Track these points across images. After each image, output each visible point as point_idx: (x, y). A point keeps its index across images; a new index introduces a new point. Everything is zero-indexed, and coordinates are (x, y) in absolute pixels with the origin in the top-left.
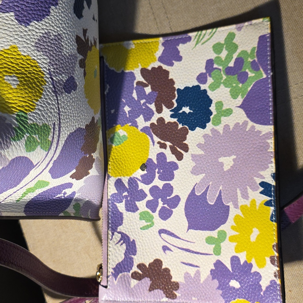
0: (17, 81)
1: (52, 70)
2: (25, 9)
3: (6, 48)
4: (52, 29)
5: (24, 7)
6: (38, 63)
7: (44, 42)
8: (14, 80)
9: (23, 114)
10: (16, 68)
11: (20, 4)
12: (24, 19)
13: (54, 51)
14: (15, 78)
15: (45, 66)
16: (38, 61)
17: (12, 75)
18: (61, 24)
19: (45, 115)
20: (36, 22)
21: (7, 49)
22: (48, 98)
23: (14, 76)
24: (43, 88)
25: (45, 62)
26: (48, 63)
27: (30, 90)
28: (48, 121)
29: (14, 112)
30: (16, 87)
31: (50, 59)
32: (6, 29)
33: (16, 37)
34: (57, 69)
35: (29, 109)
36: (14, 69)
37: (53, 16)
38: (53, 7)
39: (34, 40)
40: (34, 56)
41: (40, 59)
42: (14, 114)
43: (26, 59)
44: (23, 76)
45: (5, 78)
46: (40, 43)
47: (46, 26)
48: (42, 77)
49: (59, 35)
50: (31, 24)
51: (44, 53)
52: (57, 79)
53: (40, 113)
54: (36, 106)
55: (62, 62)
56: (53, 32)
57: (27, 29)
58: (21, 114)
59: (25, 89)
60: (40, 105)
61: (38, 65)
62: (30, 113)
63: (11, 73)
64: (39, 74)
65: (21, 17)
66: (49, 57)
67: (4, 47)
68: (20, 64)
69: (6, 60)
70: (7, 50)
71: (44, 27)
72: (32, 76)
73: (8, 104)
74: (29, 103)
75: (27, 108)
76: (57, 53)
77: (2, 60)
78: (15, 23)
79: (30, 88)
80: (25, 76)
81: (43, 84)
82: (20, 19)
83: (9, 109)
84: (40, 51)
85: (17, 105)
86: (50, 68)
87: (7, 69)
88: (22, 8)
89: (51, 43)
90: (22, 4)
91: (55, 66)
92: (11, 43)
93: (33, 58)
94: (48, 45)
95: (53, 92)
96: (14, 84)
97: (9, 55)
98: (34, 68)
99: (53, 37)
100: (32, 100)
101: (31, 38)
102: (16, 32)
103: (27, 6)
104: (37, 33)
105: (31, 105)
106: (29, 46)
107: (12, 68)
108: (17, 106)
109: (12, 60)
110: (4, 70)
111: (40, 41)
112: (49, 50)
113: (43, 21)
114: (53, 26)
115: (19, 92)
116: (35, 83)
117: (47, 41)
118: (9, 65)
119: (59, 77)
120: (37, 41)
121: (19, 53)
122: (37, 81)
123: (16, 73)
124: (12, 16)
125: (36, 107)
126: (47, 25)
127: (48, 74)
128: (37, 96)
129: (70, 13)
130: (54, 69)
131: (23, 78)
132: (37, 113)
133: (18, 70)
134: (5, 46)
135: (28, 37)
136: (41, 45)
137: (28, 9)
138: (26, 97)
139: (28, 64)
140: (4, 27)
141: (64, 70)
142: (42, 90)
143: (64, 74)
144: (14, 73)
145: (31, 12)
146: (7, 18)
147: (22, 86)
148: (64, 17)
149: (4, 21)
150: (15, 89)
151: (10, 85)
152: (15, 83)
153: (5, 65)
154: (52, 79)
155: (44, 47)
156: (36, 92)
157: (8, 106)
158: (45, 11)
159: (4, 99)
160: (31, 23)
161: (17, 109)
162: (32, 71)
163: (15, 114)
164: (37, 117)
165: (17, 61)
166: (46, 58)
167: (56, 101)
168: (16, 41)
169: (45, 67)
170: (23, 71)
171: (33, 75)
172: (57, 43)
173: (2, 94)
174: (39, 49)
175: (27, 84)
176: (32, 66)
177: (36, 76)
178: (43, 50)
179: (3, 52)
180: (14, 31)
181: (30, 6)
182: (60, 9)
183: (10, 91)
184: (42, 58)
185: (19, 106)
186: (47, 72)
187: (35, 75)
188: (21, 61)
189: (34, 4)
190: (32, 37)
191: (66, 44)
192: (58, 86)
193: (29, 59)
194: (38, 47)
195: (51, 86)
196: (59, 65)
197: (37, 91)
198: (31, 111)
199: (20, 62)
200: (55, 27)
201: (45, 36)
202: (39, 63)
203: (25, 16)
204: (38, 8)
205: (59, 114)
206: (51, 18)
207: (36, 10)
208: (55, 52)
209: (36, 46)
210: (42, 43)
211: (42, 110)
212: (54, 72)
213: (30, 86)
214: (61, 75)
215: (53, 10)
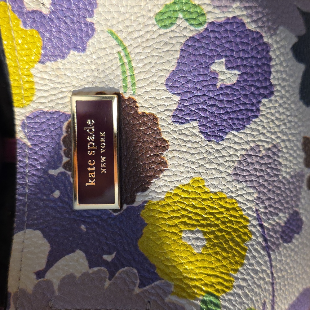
0: (203, 239)
1: (262, 210)
2: (217, 113)
3: (185, 182)
4: (262, 138)
5: (214, 109)
6: (238, 202)
7: (248, 165)
8: (198, 239)
9: (212, 299)
10: (201, 216)
11: (208, 106)
12: (214, 131)
13: (266, 176)
14: (199, 235)
15: (250, 205)
16: (238, 198)
17: (194, 229)
18: (278, 126)
19: (249, 294)
20: (235, 133)
21: (187, 184)
22: (254, 262)
23: (198, 231)
24: (247, 245)
25: (250, 198)
26: (255, 199)
27: (224, 254)
28: (253, 302)
29: (197, 296)
30: (201, 250)
31: (259, 193)
32: (184, 150)
33: (201, 162)
34: (271, 206)
35: (223, 288)
36: (198, 218)
37: (264, 115)
38: (264, 101)
39: (231, 164)
40: (232, 192)
41: (242, 195)
42: (197, 299)
43: (218, 199)
44: (214, 229)
45: (183, 235)
46: (243, 168)
47: (253, 135)
48: (245, 227)
49: (275, 146)
50: (227, 137)
51: (249, 183)
52: (270, 224)
53: (240, 292)
54: (235, 280)
55: (279, 192)
56: (264, 144)
57: (219, 148)
58: (210, 299)
59: (216, 253)
60: (241, 279)
61: (238, 207)
62: (224, 295)
63: (193, 225)
64: (240, 222)
65: (210, 127)
66: (257, 190)
67: (182, 181)
68: (207, 209)
69: (184, 203)
70: (186, 186)
71: (249, 138)
72: (227, 227)
73: (187, 281)
74: (223, 278)
75: (219, 287)
76: (271, 179)
77: (178, 204)
78: (199, 140)
79: (224, 249)
80: (215, 230)
81: (246, 238)
82: (208, 131)
83: (189, 291)
84: (241, 182)
85: (203, 282)
86: (258, 208)
87: (185, 220)
88: (211, 113)
89: (261, 164)
90: (212, 105)
91: (267, 203)
92: (193, 174)
93: (230, 194)
94: (255, 168)
95: (264, 248)
96: (198, 246)
97: (189, 194)
98: (232, 212)
99: (264, 152)
100: (228, 271)
101: (227, 161)
102: (201, 154)
103: (220, 108)
104: (236, 150)
105: (226, 281)
106: (223, 175)
107: (194, 217)
108: (202, 285)
109: (194, 203)
110: (181, 220)
111: (241, 163)
112: (258, 177)
113: (248, 127)
114: (264, 134)
115: (206, 259)
116: (233, 240)
117: (254, 162)
118: (190, 212)
119: (274, 220)
120: (236, 165)
121: (206, 189)
122: (236, 236)
123: (202, 226)
124: (194, 127)
125: (234, 284)
126: (254, 133)
127: (255, 219)
128: (236, 262)
129: (293, 102)
130: (266, 208)
131: (212, 232)
132: (235, 293)
133: (205, 219)
134: (183, 179)
135: (222, 161)
136: (243, 170)
137: (222, 111)
138: (217, 267)
139: (222, 207)
140: (181, 148)
141: (282, 204)
142: (244, 250)
143: (283, 212)
144: (198, 225)
145: (226, 117)
146: (187, 133)
147: (211, 249)
148: (283, 113)
149: (182, 137)
150: (200, 255)
151: (191, 249)
152: (198, 244)
153: (183, 213)
154: (261, 226)
155: (248, 174)
156: (234, 256)
157: (186, 284)
158: (252, 111)
159: (181, 272)
160: (226, 135)
161: (202, 290)
162: (227, 218)
163: (199, 300)
164: (236, 301)
165: (203, 204)
166: (251, 191)
167: (268, 263)
168: (201, 170)
169: (250, 208)
170: (213, 220)
171: (228, 225)
172: (270, 161)
173: (178, 264)
174: (240, 178)
175: (219, 245)
176: (228, 210)
177: (235, 227)
178: (247, 178)
179: (180, 191)
180: (198, 153)
181: (226, 106)
182: (276, 101)
183: (191, 259)
184: (244, 192)
185: (206, 285)
186: (253, 216)
187: (233, 224)
188: (209, 203)
189: (231, 101)
190: (228, 159)
191: (286, 159)
192: (271, 236)
193: (223, 198)
194: (237, 175)
195: (260, 240)
196: (274, 199)
197: (236, 254)
198: (225, 292)
199: (207, 205)
200: (268, 135)
201: (251, 153)
202: (241, 203)
203: (216, 125)
204: (239, 107)
205: (272, 284)
206: (261, 121)
207: (235, 112)
208: (266, 178)
209: (234, 174)
210: (245, 167)
211: (243, 287)
212: (265, 213)
213: (225, 246)
214: (277, 215)
215: (264, 105)
